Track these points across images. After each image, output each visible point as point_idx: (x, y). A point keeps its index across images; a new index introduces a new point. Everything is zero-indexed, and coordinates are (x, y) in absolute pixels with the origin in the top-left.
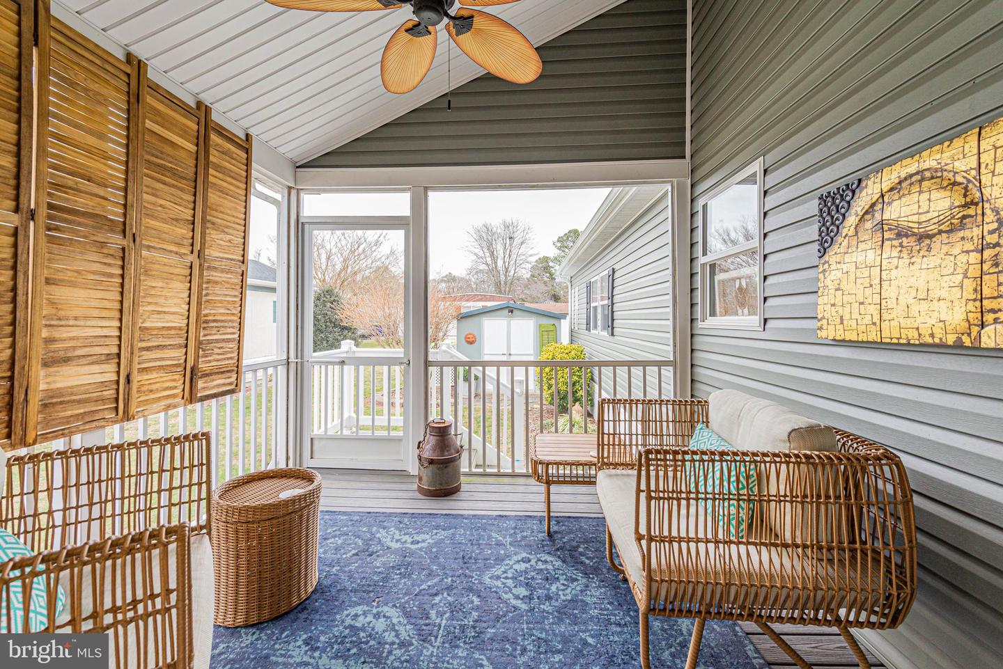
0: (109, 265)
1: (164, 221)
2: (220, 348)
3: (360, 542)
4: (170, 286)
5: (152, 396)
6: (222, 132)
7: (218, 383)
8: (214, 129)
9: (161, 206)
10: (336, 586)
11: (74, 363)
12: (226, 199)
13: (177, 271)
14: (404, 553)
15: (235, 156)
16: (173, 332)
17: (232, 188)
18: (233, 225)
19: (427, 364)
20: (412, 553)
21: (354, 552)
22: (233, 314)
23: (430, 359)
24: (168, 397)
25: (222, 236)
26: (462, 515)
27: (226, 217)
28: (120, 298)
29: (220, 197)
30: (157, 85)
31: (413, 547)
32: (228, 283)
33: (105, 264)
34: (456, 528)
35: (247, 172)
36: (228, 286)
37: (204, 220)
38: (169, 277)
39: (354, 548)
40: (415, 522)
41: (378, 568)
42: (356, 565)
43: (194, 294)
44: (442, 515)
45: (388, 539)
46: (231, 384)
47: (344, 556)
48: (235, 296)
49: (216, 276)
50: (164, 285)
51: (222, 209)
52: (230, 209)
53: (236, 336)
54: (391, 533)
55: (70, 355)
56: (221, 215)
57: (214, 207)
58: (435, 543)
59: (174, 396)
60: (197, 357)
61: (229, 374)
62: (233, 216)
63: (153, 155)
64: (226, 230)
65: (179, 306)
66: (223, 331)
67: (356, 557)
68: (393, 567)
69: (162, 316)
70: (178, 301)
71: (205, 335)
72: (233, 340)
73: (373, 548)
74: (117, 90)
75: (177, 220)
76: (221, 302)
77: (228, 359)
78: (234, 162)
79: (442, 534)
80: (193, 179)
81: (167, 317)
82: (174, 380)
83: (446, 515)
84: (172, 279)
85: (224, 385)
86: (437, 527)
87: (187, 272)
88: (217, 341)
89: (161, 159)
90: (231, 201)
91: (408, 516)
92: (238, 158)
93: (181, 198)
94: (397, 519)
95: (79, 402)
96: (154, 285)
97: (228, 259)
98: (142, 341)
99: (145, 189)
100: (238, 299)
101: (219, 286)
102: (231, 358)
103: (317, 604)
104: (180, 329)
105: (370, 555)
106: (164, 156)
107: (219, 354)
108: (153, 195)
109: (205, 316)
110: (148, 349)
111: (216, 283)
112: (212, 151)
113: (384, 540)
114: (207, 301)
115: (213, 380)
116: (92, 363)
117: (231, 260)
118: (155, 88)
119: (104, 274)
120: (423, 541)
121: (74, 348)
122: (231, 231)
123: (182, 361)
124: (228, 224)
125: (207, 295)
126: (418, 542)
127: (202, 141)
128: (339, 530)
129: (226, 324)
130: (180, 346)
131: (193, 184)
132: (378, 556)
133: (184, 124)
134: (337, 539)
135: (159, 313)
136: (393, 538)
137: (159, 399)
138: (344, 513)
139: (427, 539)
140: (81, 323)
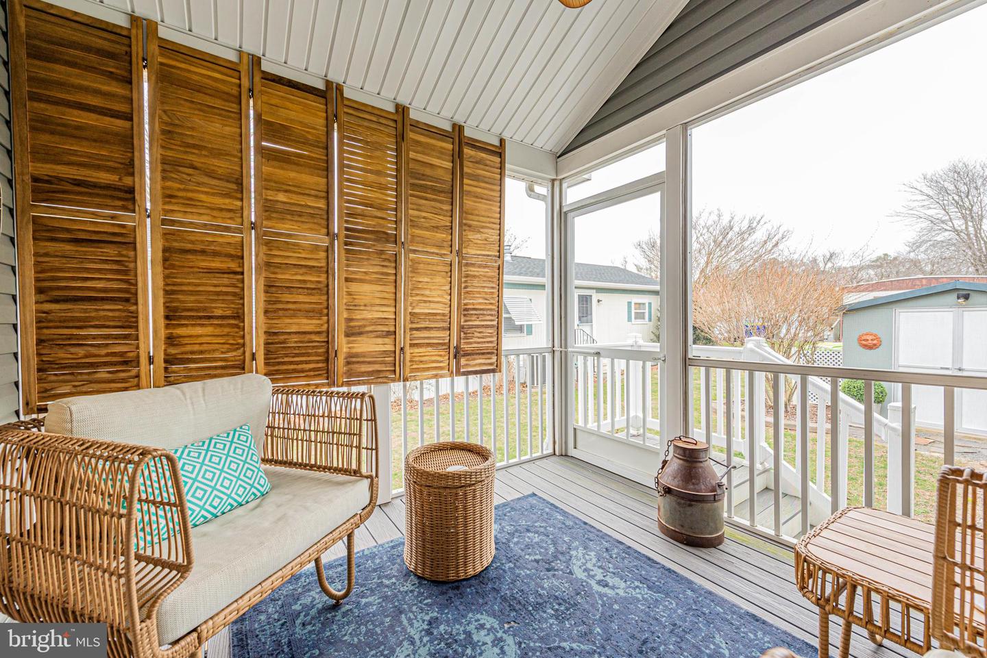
0: (386, 266)
1: (427, 229)
2: (480, 332)
3: (552, 549)
4: (434, 281)
5: (423, 366)
6: (475, 144)
7: (479, 362)
8: (467, 144)
9: (424, 218)
10: (495, 583)
11: (365, 335)
12: (480, 202)
13: (440, 268)
14: (581, 589)
15: (488, 162)
16: (438, 317)
17: (486, 192)
18: (488, 225)
19: (686, 362)
20: (589, 594)
21: (538, 557)
22: (491, 304)
23: (690, 356)
24: (436, 368)
25: (478, 236)
26: (690, 582)
27: (482, 219)
28: (394, 291)
29: (475, 202)
30: (418, 122)
31: (596, 588)
32: (485, 276)
33: (383, 266)
34: (667, 595)
35: (501, 174)
36: (485, 279)
37: (461, 224)
38: (434, 273)
39: (541, 553)
40: (623, 559)
41: (543, 588)
42: (528, 572)
43: (454, 287)
44: (663, 567)
45: (579, 563)
46: (491, 364)
47: (527, 557)
48: (493, 288)
49: (473, 271)
50: (428, 280)
51: (476, 212)
52: (485, 211)
53: (495, 323)
54: (587, 557)
55: (362, 330)
56: (477, 218)
57: (470, 211)
58: (625, 598)
59: (441, 368)
60: (459, 338)
61: (489, 356)
62: (488, 217)
63: (417, 179)
64: (482, 230)
65: (442, 297)
66: (481, 317)
67: (535, 564)
68: (557, 598)
69: (428, 304)
70: (440, 293)
71: (466, 321)
72: (492, 326)
73: (558, 565)
74: (389, 135)
75: (437, 227)
76: (479, 293)
77: (488, 342)
78: (487, 168)
79: (643, 592)
80: (450, 191)
81: (432, 305)
82: (441, 356)
83: (669, 570)
84: (435, 275)
85: (485, 364)
86: (644, 580)
87: (448, 269)
88: (478, 326)
89: (424, 180)
90: (486, 204)
91: (621, 547)
92: (492, 164)
93: (441, 209)
94: (607, 545)
95: (369, 363)
96: (420, 280)
97: (484, 255)
98: (412, 323)
99: (410, 206)
100: (495, 291)
101: (477, 279)
102: (491, 342)
103: (468, 590)
104: (444, 315)
105: (548, 570)
106: (424, 177)
107: (479, 338)
108: (417, 210)
109: (465, 305)
110: (417, 329)
111: (474, 276)
112: (465, 163)
113: (575, 561)
114: (467, 292)
115: (474, 359)
116: (377, 337)
117: (488, 256)
118: (416, 125)
119: (383, 274)
120: (613, 588)
121: (365, 326)
122: (486, 230)
123: (447, 341)
124: (484, 224)
125: (465, 287)
126: (606, 585)
127: (457, 157)
128: (545, 528)
129: (485, 312)
130: (444, 329)
131: (450, 195)
132: (554, 575)
133: (441, 147)
134: (536, 535)
135: (425, 302)
136: (584, 564)
137: (428, 369)
138: (564, 513)
139: (620, 588)
140: (369, 308)
